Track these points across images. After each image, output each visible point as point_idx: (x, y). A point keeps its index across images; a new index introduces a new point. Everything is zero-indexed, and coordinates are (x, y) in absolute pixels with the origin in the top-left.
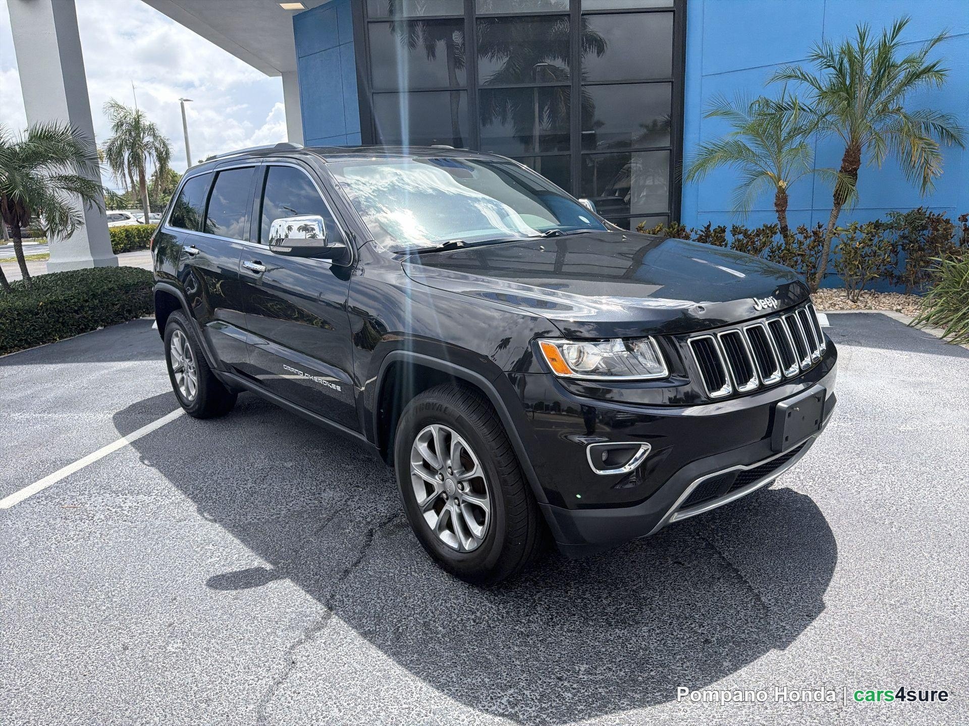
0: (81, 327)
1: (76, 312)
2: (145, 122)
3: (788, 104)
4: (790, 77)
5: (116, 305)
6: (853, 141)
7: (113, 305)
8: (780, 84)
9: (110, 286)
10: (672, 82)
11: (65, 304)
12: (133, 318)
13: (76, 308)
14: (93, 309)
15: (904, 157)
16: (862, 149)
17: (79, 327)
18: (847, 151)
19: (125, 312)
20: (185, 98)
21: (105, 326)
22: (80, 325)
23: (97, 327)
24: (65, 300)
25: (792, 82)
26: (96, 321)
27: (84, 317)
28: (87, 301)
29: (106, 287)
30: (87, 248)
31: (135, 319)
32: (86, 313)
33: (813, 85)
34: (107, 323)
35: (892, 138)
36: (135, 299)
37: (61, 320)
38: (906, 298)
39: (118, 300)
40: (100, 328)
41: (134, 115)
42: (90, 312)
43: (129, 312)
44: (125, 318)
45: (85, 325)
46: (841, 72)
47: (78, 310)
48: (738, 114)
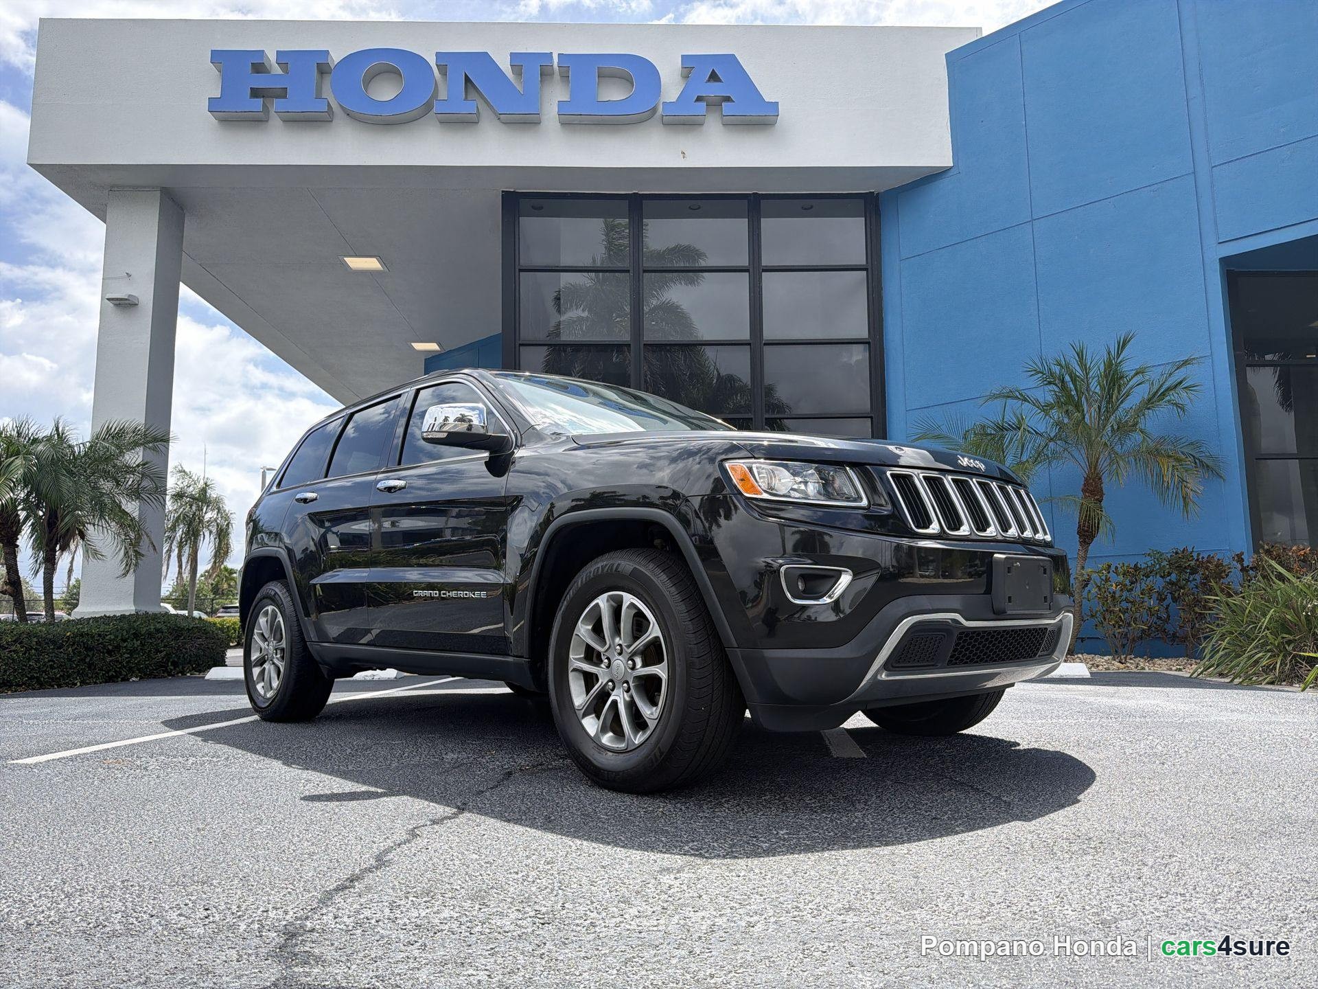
0: (110, 674)
1: (109, 652)
2: (213, 494)
3: (1009, 425)
4: (1009, 397)
5: (161, 652)
6: (1090, 468)
7: (158, 651)
8: (999, 403)
9: (158, 626)
10: (871, 418)
11: (98, 640)
12: (178, 673)
13: (110, 647)
14: (132, 652)
15: (1155, 480)
16: (1103, 478)
17: (108, 673)
18: (1086, 479)
19: (170, 664)
20: (268, 467)
21: (141, 678)
22: (110, 670)
23: (131, 677)
24: (100, 635)
25: (1009, 401)
26: (131, 670)
27: (117, 661)
28: (124, 640)
29: (152, 627)
30: (130, 595)
31: (180, 675)
32: (121, 656)
33: (1035, 405)
34: (145, 674)
35: (1135, 460)
36: (186, 649)
37: (87, 660)
38: (1188, 660)
39: (164, 647)
40: (134, 679)
41: (201, 484)
42: (126, 656)
43: (175, 664)
44: (168, 672)
45: (115, 671)
46: (1064, 387)
47: (112, 651)
48: (950, 438)
